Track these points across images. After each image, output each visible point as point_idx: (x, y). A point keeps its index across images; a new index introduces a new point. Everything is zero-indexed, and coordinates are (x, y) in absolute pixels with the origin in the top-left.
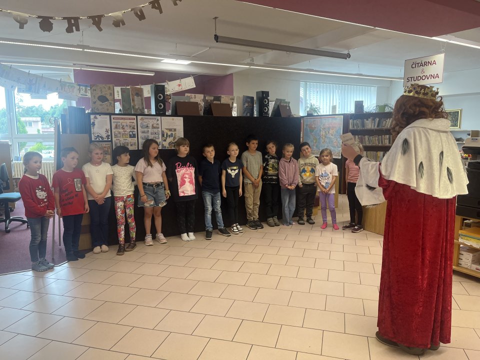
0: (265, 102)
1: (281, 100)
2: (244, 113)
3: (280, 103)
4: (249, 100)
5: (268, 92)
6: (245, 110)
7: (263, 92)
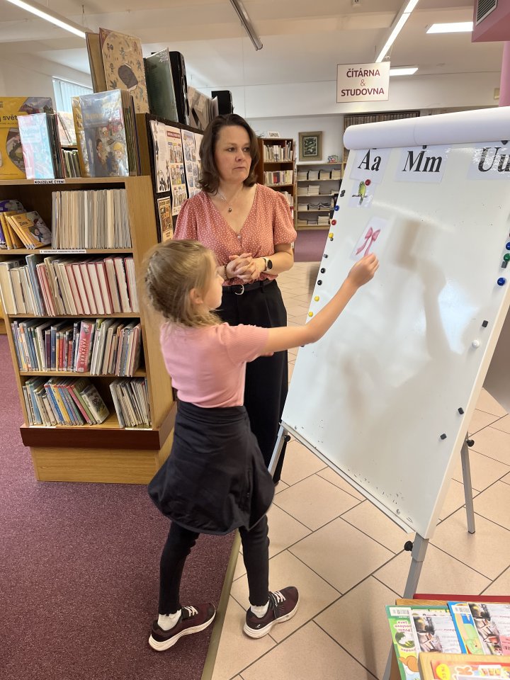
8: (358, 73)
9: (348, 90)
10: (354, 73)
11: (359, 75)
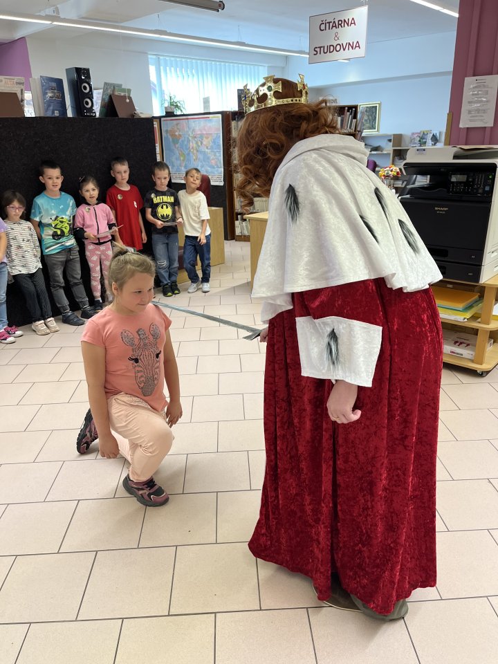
0: (85, 88)
1: (114, 86)
2: (47, 110)
3: (114, 91)
4: (54, 85)
5: (88, 70)
6: (48, 104)
7: (78, 70)
8: (331, 24)
9: (320, 47)
10: (327, 25)
11: (333, 26)
